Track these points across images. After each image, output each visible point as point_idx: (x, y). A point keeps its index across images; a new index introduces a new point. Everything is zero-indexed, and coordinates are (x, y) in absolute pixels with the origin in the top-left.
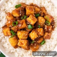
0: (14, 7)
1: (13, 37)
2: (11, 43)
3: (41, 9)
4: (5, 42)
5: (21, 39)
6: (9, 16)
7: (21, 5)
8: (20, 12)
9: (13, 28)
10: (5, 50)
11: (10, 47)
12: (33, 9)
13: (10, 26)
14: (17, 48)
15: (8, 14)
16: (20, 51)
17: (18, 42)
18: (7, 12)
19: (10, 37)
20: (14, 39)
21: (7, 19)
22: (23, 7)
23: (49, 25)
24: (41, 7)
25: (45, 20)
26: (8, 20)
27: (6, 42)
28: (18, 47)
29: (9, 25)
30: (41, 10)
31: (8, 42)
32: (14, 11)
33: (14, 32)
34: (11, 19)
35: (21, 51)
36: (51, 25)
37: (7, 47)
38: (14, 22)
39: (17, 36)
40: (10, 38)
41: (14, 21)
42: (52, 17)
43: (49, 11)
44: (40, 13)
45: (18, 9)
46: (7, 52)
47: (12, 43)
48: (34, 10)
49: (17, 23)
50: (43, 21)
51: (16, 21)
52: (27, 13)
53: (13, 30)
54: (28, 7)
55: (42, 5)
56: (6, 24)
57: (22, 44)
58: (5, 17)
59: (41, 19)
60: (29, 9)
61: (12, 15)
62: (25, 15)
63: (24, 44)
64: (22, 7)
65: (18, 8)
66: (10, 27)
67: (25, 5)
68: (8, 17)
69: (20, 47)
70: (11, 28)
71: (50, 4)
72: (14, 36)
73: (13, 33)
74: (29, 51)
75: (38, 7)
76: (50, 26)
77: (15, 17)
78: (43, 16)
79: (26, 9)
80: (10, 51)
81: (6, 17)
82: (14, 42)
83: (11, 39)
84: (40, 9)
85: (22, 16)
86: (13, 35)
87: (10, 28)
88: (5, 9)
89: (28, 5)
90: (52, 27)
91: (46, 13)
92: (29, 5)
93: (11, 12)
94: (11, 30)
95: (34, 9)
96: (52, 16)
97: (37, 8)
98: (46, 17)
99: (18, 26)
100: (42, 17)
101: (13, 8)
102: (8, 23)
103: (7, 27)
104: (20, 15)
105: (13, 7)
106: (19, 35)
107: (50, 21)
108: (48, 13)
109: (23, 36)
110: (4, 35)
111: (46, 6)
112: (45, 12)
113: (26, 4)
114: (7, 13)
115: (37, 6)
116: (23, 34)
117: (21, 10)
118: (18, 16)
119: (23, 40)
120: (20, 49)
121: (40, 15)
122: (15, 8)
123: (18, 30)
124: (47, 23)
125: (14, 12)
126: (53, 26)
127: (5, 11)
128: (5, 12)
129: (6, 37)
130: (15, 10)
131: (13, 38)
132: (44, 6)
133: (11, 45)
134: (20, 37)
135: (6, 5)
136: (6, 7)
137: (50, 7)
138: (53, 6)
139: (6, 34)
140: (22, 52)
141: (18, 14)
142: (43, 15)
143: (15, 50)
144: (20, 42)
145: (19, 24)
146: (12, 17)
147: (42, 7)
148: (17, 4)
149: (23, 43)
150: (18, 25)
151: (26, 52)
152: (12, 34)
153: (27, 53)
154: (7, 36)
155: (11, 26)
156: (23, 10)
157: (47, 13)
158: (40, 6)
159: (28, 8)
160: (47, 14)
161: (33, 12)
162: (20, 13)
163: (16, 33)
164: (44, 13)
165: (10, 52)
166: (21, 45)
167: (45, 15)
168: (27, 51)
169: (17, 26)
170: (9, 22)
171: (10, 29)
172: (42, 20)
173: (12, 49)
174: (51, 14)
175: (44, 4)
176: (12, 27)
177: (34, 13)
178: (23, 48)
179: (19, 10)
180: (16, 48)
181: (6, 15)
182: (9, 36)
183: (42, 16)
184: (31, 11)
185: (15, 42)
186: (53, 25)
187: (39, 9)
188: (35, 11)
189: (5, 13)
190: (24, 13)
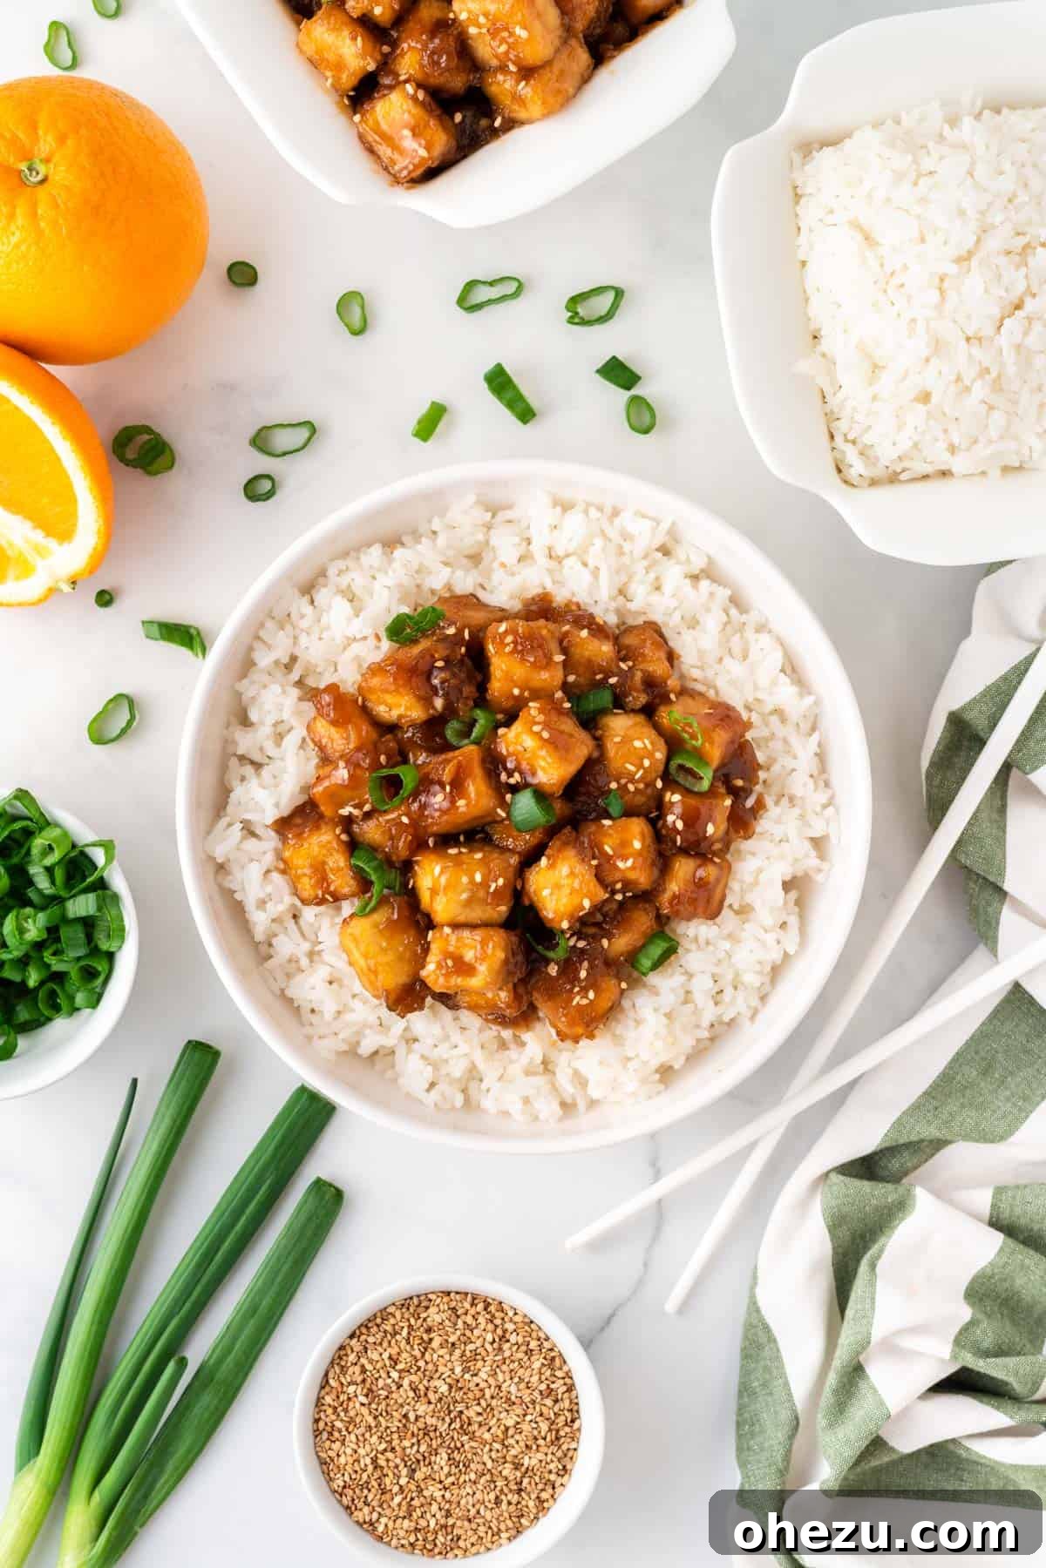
0: (378, 638)
1: (374, 910)
2: (362, 962)
3: (629, 640)
4: (304, 962)
5: (456, 926)
6: (334, 723)
7: (441, 616)
8: (436, 682)
9: (371, 831)
10: (309, 1038)
11: (356, 1004)
12: (553, 646)
13: (346, 811)
14: (421, 1008)
15: (327, 698)
16: (447, 1037)
17: (426, 950)
18: (311, 682)
19: (347, 908)
20: (391, 924)
21: (322, 748)
22: (460, 631)
23: (705, 785)
24: (630, 629)
25: (661, 743)
26: (326, 760)
27: (311, 955)
28: (429, 1000)
29: (337, 796)
30: (623, 653)
31: (334, 959)
32: (376, 670)
33: (388, 862)
34: (358, 749)
35: (456, 1037)
36: (722, 790)
37: (329, 1008)
38: (385, 772)
39: (411, 897)
40: (352, 916)
41: (383, 759)
42: (725, 716)
43: (701, 653)
44: (613, 680)
45: (416, 650)
46: (328, 1047)
47: (372, 963)
48: (559, 658)
49: (408, 776)
50: (650, 755)
51: (405, 761)
52: (496, 686)
53: (373, 849)
54: (503, 627)
55: (632, 606)
56: (306, 789)
57: (462, 967)
58: (300, 732)
59: (627, 740)
60: (514, 651)
61: (365, 710)
62: (481, 701)
63: (482, 968)
64: (451, 631)
65: (415, 641)
66: (348, 822)
67: (477, 617)
68: (324, 729)
69: (447, 999)
70: (356, 828)
71: (712, 594)
72: (383, 901)
73: (374, 878)
74: (527, 1037)
75: (599, 630)
76: (711, 793)
77: (391, 728)
78: (649, 711)
79: (491, 648)
80: (358, 1043)
81: (309, 728)
82: (390, 957)
83: (362, 926)
84: (616, 640)
85: (450, 712)
86: (376, 889)
87: (348, 830)
88: (294, 659)
89: (503, 615)
90: (728, 802)
91: (672, 683)
92: (516, 616)
93: (349, 678)
94: (353, 846)
95: (564, 651)
96: (728, 708)
97: (584, 633)
98: (672, 716)
99: (423, 807)
100: (640, 719)
101: (372, 641)
102: (326, 783)
103: (321, 816)
104: (439, 703)
105: (368, 632)
106: (434, 892)
107: (716, 754)
108: (695, 673)
109: (464, 896)
110: (296, 893)
111: (677, 617)
112: (658, 667)
113: (486, 606)
114: (311, 694)
115: (583, 619)
116: (465, 880)
117: (447, 660)
118: (417, 713)
119: (466, 933)
120: (447, 1014)
121: (619, 703)
122: (386, 645)
123: (419, 845)
124: (681, 767)
125: (375, 682)
126: (738, 794)
127: (295, 676)
128: (300, 683)
129: (309, 913)
130: (391, 660)
131: (377, 917)
132: (657, 617)
133: (357, 987)
134: (442, 908)
135: (304, 624)
136: (304, 640)
137: (712, 622)
138: (733, 611)
139: (307, 886)
140: (464, 1048)
141: (420, 698)
142: (643, 699)
143: (397, 1024)
144: (448, 955)
145: (426, 783)
146: (365, 728)
147: (640, 621)
148: (406, 610)
149: (469, 956)
150: (415, 794)
151: (503, 1045)
152: (365, 885)
153: (513, 1053)
154: (321, 902)
155: (359, 806)
156: (462, 661)
157: (682, 677)
158: (612, 619)
159: (509, 639)
160: (684, 692)
161: (549, 678)
162: (435, 691)
163: (407, 867)
164: (651, 684)
165: (352, 1052)
166: (458, 981)
167: (665, 699)
168: (507, 1034)
169: (415, 806)
170: (342, 774)
171: (344, 837)
172: (638, 744)
173: (372, 1019)
174: (721, 683)
175: (655, 598)
176: (368, 816)
177: (565, 686)
178: (473, 1008)
179: (423, 666)
180: (412, 1010)
181: (309, 709)
182: (337, 898)
183: (633, 711)
184: (536, 666)
185: (400, 958)
186: (739, 783)
187: (606, 648)
188: (567, 666)
189: (295, 693)
190: (469, 690)
